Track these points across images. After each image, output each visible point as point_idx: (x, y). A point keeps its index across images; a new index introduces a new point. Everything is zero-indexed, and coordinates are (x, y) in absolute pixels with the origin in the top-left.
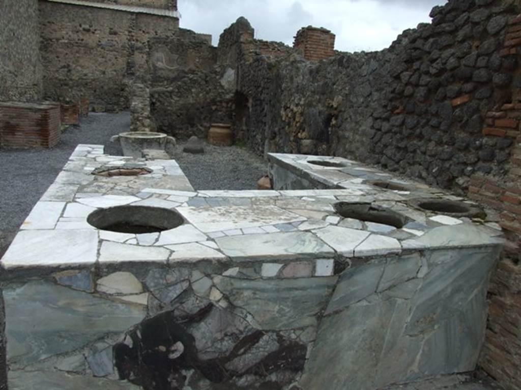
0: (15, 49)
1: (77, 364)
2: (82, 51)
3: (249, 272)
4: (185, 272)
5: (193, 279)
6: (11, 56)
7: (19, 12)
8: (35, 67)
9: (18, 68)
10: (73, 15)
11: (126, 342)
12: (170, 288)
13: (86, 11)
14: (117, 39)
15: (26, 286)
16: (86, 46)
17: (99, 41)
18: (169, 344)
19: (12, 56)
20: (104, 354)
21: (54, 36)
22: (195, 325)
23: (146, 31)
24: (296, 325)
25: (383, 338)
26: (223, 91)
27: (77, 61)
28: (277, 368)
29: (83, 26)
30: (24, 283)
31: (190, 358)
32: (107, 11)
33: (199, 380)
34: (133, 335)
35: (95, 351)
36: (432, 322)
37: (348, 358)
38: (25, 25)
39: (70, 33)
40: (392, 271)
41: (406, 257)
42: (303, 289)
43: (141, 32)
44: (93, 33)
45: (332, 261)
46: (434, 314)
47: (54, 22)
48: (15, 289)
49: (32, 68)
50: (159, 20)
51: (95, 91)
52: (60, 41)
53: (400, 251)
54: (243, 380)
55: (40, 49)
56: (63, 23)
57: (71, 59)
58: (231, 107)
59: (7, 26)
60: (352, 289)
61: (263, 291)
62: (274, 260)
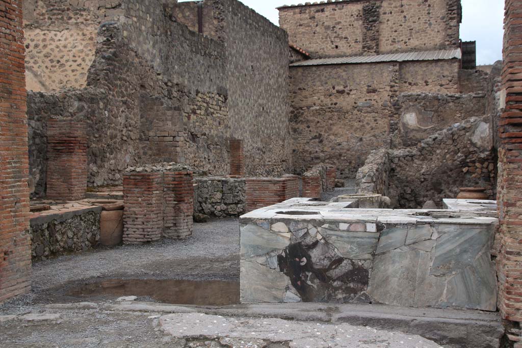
0: (264, 124)
1: (264, 261)
2: (336, 117)
3: (333, 226)
4: (305, 224)
5: (309, 228)
6: (259, 132)
7: (269, 84)
8: (284, 141)
9: (266, 144)
10: (325, 77)
11: (282, 254)
12: (300, 231)
13: (340, 70)
14: (376, 97)
15: (248, 225)
16: (340, 111)
17: (355, 103)
18: (300, 258)
19: (261, 133)
20: (274, 258)
21: (304, 104)
22: (311, 250)
23: (413, 83)
24: (360, 258)
25: (416, 274)
26: (476, 149)
27: (330, 129)
28: (353, 280)
29: (337, 88)
30: (247, 224)
31: (309, 266)
32: (364, 66)
33: (314, 279)
34: (285, 251)
35: (271, 257)
36: (450, 270)
37: (394, 282)
38: (274, 97)
39: (322, 98)
40: (413, 234)
41: (421, 226)
42: (361, 238)
43: (407, 84)
44: (348, 94)
45: (375, 224)
46: (450, 264)
47: (305, 88)
48: (243, 227)
49: (281, 143)
50: (430, 66)
51: (350, 163)
52: (311, 108)
53: (415, 222)
54: (336, 283)
55: (290, 120)
56: (315, 88)
57: (323, 127)
58: (487, 168)
59: (256, 102)
60: (390, 241)
61: (341, 237)
62: (345, 222)
